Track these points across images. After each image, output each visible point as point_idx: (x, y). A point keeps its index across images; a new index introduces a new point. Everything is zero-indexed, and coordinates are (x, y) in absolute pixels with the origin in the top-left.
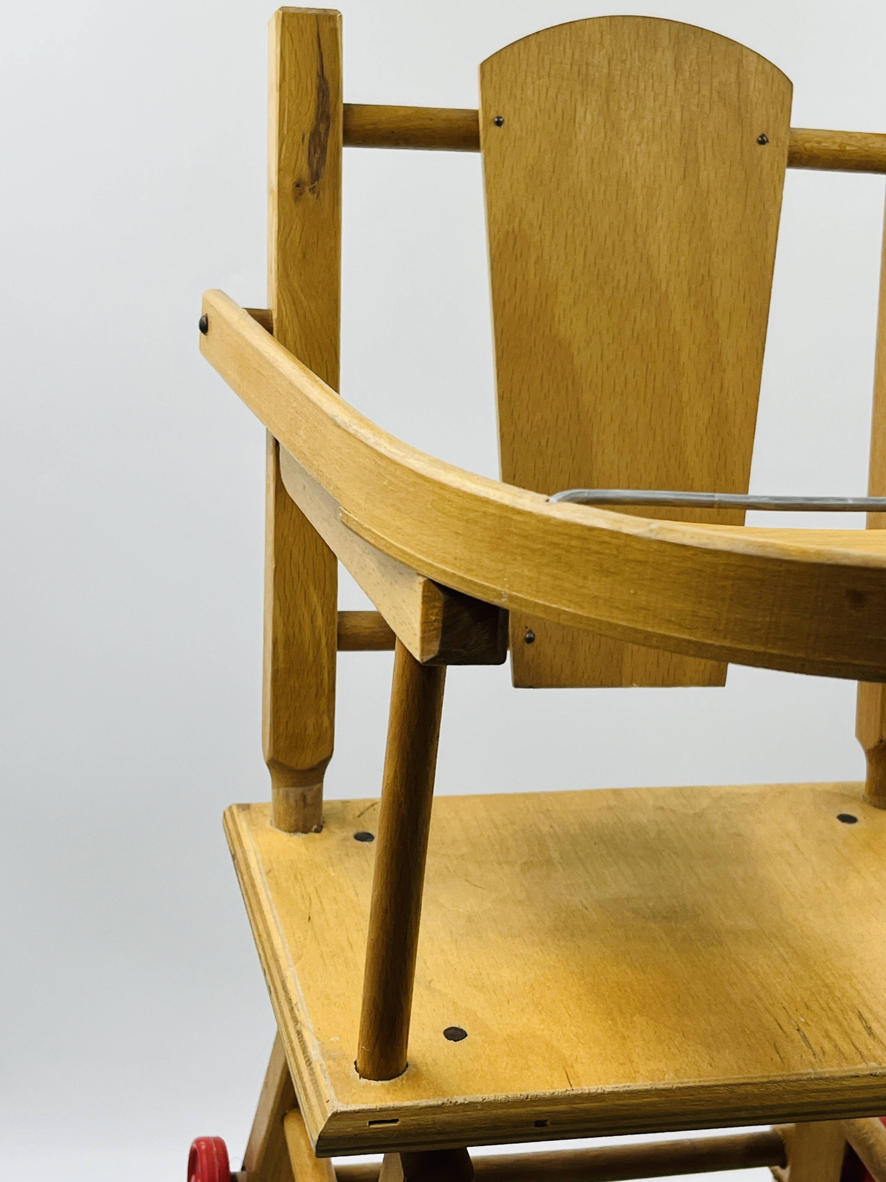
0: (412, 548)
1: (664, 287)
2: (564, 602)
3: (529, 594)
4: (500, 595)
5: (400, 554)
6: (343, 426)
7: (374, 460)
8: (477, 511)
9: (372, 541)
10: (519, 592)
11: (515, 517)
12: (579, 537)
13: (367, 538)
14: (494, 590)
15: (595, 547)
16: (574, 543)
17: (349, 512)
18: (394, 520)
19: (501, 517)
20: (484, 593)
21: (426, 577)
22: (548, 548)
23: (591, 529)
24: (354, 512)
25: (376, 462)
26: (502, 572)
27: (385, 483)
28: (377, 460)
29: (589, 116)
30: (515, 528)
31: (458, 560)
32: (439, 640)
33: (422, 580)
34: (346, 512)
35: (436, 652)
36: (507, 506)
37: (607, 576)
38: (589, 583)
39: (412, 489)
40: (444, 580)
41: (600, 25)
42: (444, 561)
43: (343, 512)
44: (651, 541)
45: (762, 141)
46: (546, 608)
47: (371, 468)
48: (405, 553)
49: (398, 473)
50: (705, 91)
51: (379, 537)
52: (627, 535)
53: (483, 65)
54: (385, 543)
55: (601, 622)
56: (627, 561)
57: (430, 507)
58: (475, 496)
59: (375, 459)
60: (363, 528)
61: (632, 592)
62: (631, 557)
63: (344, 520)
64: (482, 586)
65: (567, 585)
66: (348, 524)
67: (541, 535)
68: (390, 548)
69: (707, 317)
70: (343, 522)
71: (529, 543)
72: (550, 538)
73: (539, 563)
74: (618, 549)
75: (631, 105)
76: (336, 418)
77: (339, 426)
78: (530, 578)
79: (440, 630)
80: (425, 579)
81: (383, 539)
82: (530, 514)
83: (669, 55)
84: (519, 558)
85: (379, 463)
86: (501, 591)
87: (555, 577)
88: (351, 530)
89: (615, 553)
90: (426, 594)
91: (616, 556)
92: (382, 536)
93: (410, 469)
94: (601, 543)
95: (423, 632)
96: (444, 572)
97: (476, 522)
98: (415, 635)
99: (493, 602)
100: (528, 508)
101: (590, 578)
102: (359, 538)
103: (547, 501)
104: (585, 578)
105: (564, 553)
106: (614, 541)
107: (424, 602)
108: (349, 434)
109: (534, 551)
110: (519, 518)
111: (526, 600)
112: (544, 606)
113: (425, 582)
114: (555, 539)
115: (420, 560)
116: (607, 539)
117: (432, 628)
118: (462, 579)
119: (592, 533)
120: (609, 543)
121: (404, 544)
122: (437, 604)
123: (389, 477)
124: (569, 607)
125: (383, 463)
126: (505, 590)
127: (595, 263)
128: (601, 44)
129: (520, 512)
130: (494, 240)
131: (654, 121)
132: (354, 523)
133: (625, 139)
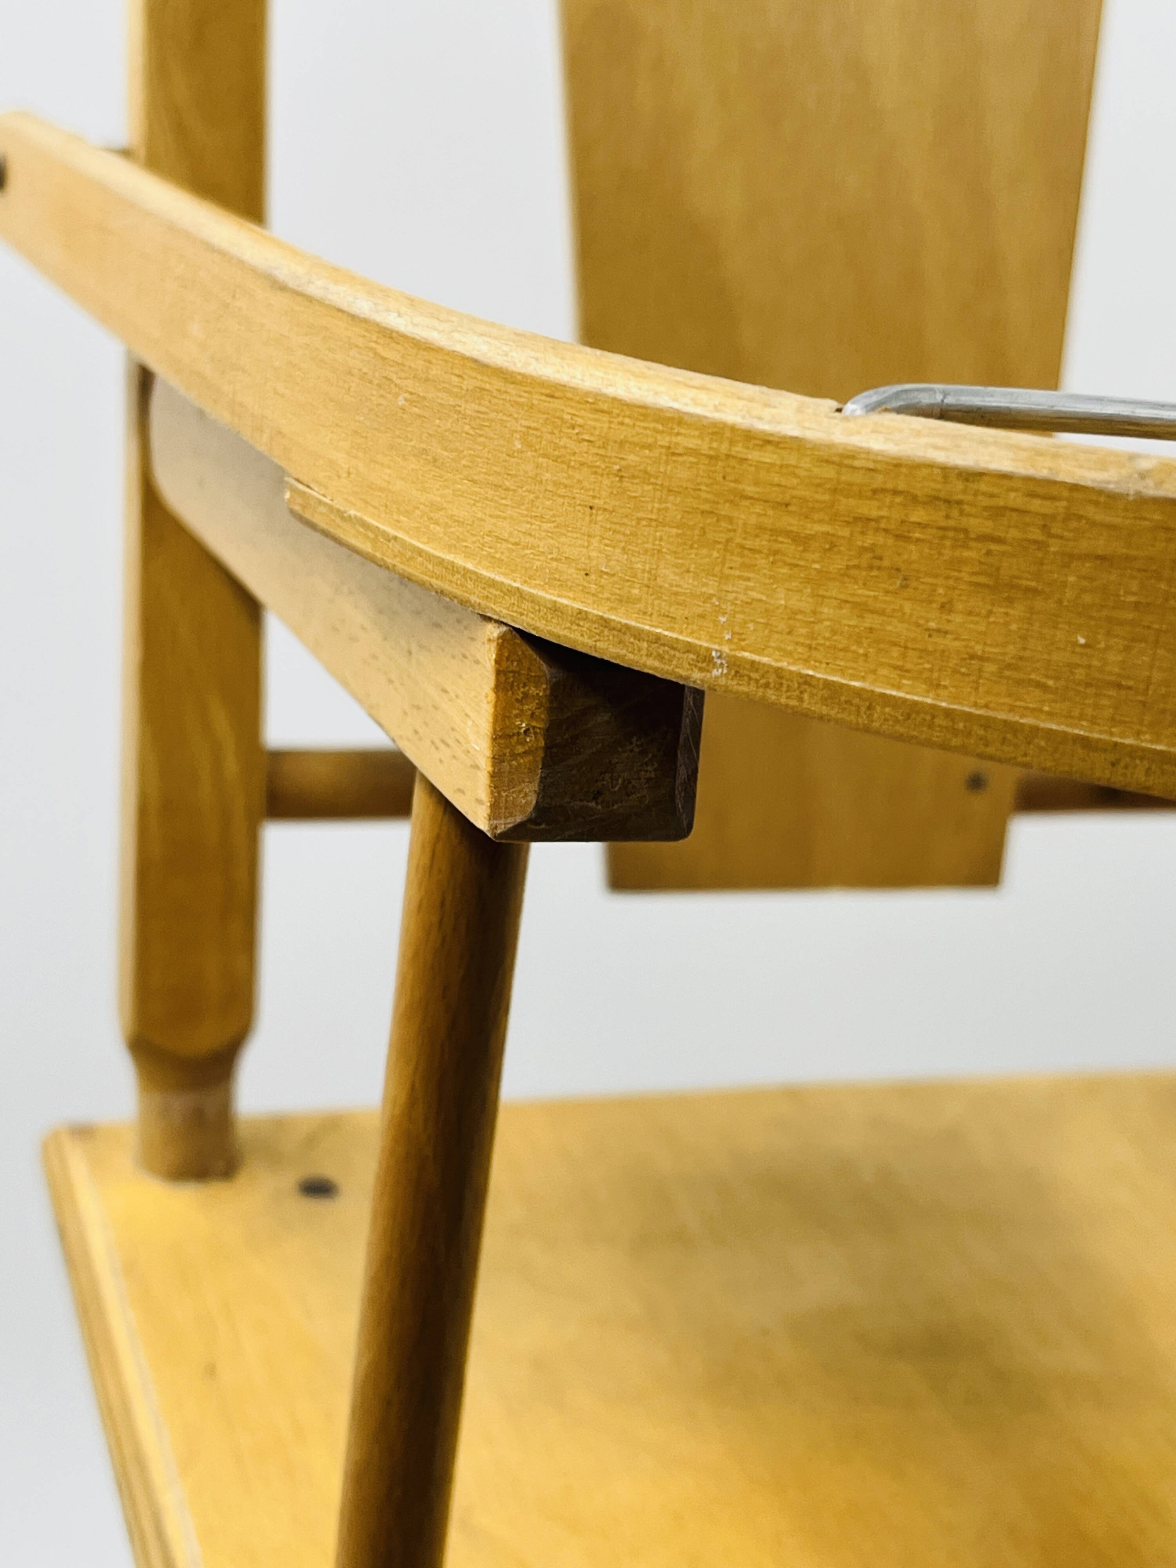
0: (469, 555)
2: (883, 671)
3: (788, 654)
4: (706, 660)
5: (438, 570)
6: (291, 284)
7: (371, 349)
8: (650, 447)
9: (367, 547)
10: (760, 652)
11: (755, 455)
12: (933, 500)
13: (353, 541)
14: (689, 648)
15: (977, 525)
16: (918, 515)
17: (308, 487)
18: (424, 490)
19: (713, 458)
20: (660, 657)
21: (506, 624)
22: (845, 532)
23: (970, 476)
24: (320, 484)
25: (376, 354)
26: (715, 600)
27: (401, 402)
28: (380, 350)
30: (756, 483)
31: (593, 577)
32: (537, 778)
33: (494, 631)
34: (301, 487)
35: (530, 809)
36: (733, 429)
37: (1010, 601)
38: (958, 618)
39: (470, 408)
40: (557, 630)
42: (555, 581)
43: (294, 490)
44: (1143, 502)
46: (833, 691)
47: (365, 370)
48: (453, 568)
49: (435, 371)
51: (384, 534)
52: (1075, 488)
54: (398, 547)
55: (987, 723)
56: (1069, 559)
57: (518, 445)
58: (644, 407)
59: (373, 345)
60: (343, 518)
61: (1082, 641)
62: (1084, 546)
63: (297, 508)
64: (657, 639)
65: (896, 628)
66: (308, 515)
67: (826, 497)
68: (411, 558)
70: (292, 512)
71: (791, 523)
72: (846, 504)
73: (819, 571)
74: (1044, 527)
76: (276, 273)
77: (283, 288)
78: (794, 614)
79: (541, 754)
80: (504, 629)
81: (395, 538)
82: (796, 444)
84: (762, 562)
85: (384, 354)
86: (708, 650)
87: (862, 608)
88: (313, 526)
89: (1036, 534)
90: (505, 664)
91: (1041, 545)
92: (392, 532)
93: (464, 358)
94: (997, 512)
95: (497, 760)
96: (556, 609)
97: (646, 477)
98: (476, 767)
99: (687, 678)
100: (790, 430)
101: (960, 606)
102: (332, 543)
103: (839, 410)
104: (946, 607)
105: (890, 541)
106: (1036, 505)
107: (499, 688)
108: (310, 299)
109: (803, 541)
110: (768, 456)
111: (778, 671)
112: (827, 684)
113: (502, 637)
114: (869, 508)
115: (493, 584)
116: (1015, 499)
117: (520, 749)
118: (605, 623)
119: (973, 486)
120: (1023, 512)
121: (450, 548)
122: (533, 691)
123: (409, 384)
124: (899, 687)
125: (391, 353)
126: (722, 647)
129: (768, 441)
132: (322, 509)
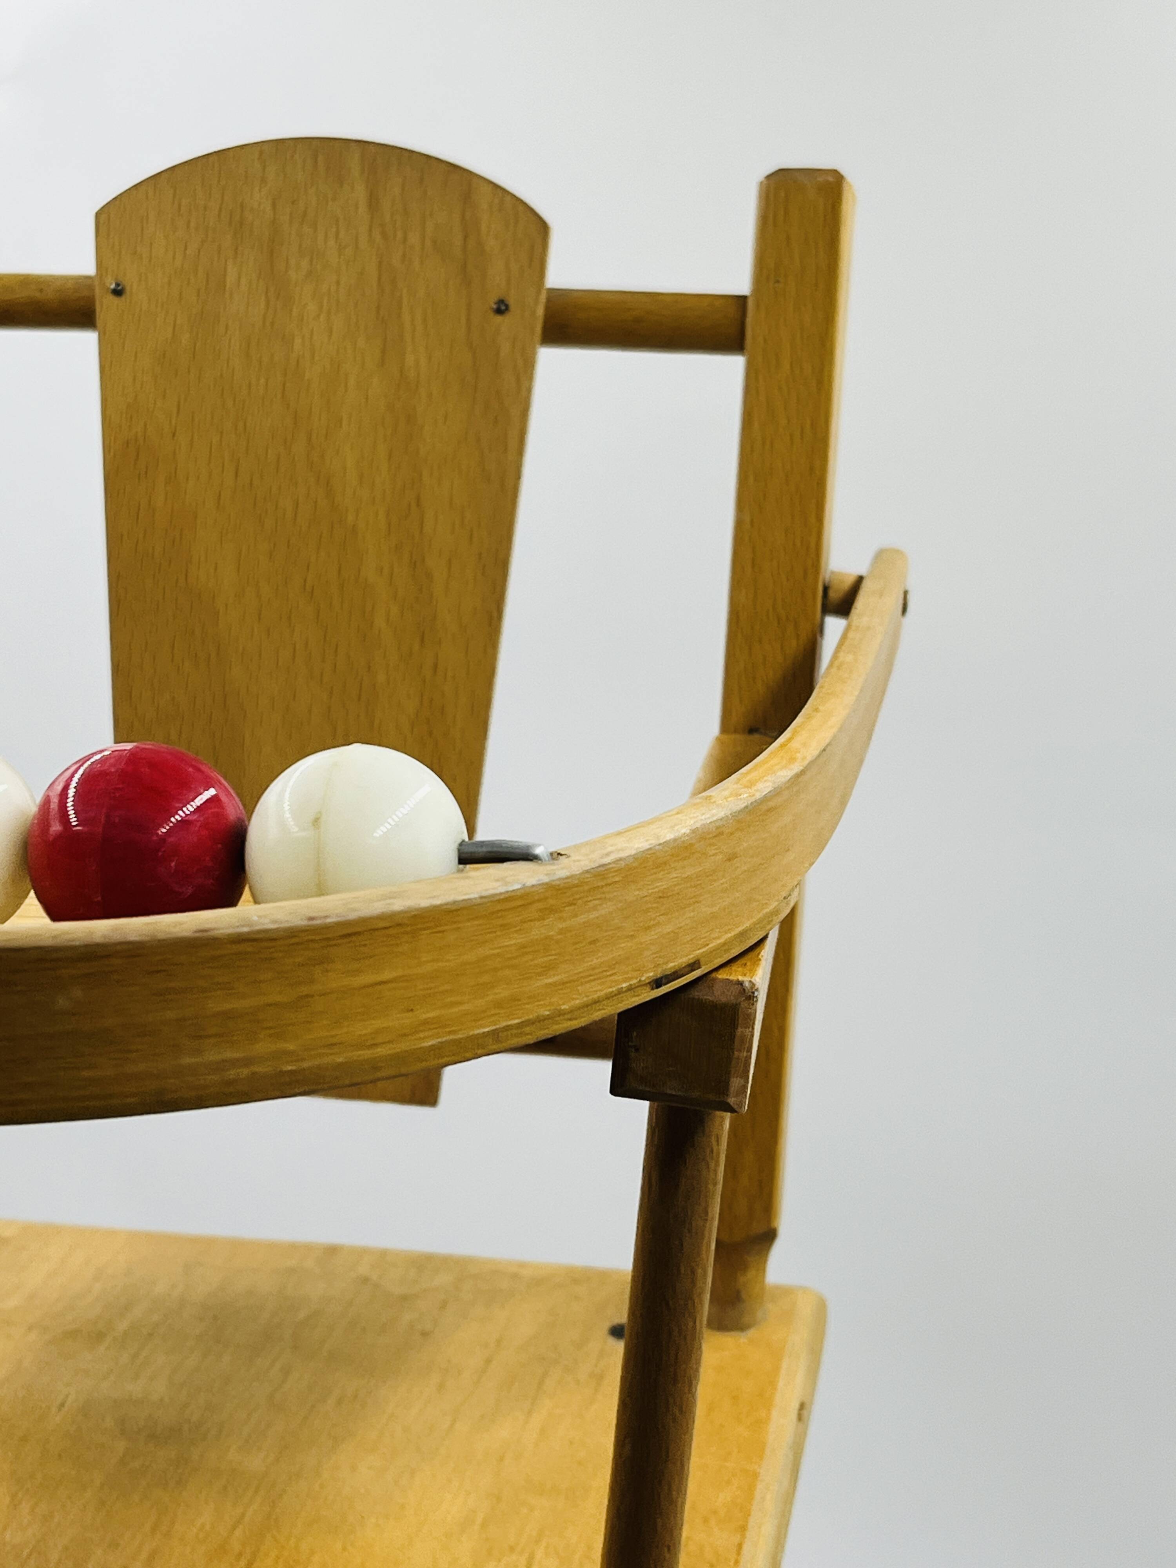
1: (351, 518)
29: (243, 281)
41: (261, 153)
45: (501, 308)
50: (414, 239)
53: (98, 215)
69: (415, 563)
75: (305, 263)
83: (360, 193)
127: (251, 484)
128: (263, 180)
130: (109, 451)
131: (338, 283)
133: (295, 311)
